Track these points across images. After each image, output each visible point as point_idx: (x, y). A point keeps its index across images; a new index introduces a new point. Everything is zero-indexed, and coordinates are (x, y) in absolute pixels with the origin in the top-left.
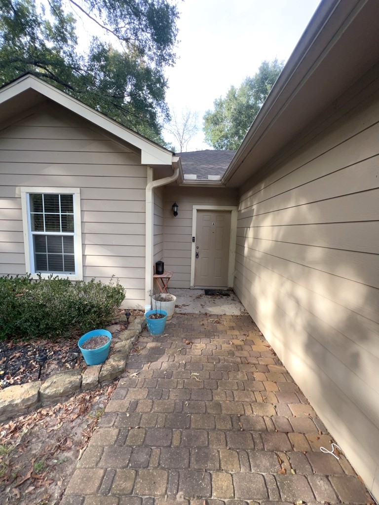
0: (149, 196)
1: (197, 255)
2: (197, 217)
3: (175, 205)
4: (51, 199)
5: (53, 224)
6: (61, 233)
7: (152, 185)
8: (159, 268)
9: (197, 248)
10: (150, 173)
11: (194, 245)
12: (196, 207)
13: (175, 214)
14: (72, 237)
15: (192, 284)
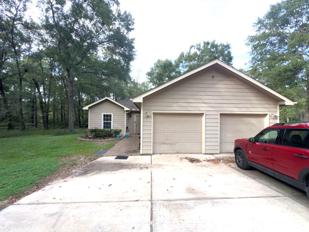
0: (125, 115)
1: (136, 126)
2: (136, 117)
3: (131, 115)
4: (107, 115)
5: (107, 120)
6: (109, 121)
7: (126, 113)
8: (127, 128)
9: (136, 124)
10: (126, 111)
11: (135, 124)
12: (135, 115)
13: (131, 117)
14: (111, 122)
15: (135, 133)
